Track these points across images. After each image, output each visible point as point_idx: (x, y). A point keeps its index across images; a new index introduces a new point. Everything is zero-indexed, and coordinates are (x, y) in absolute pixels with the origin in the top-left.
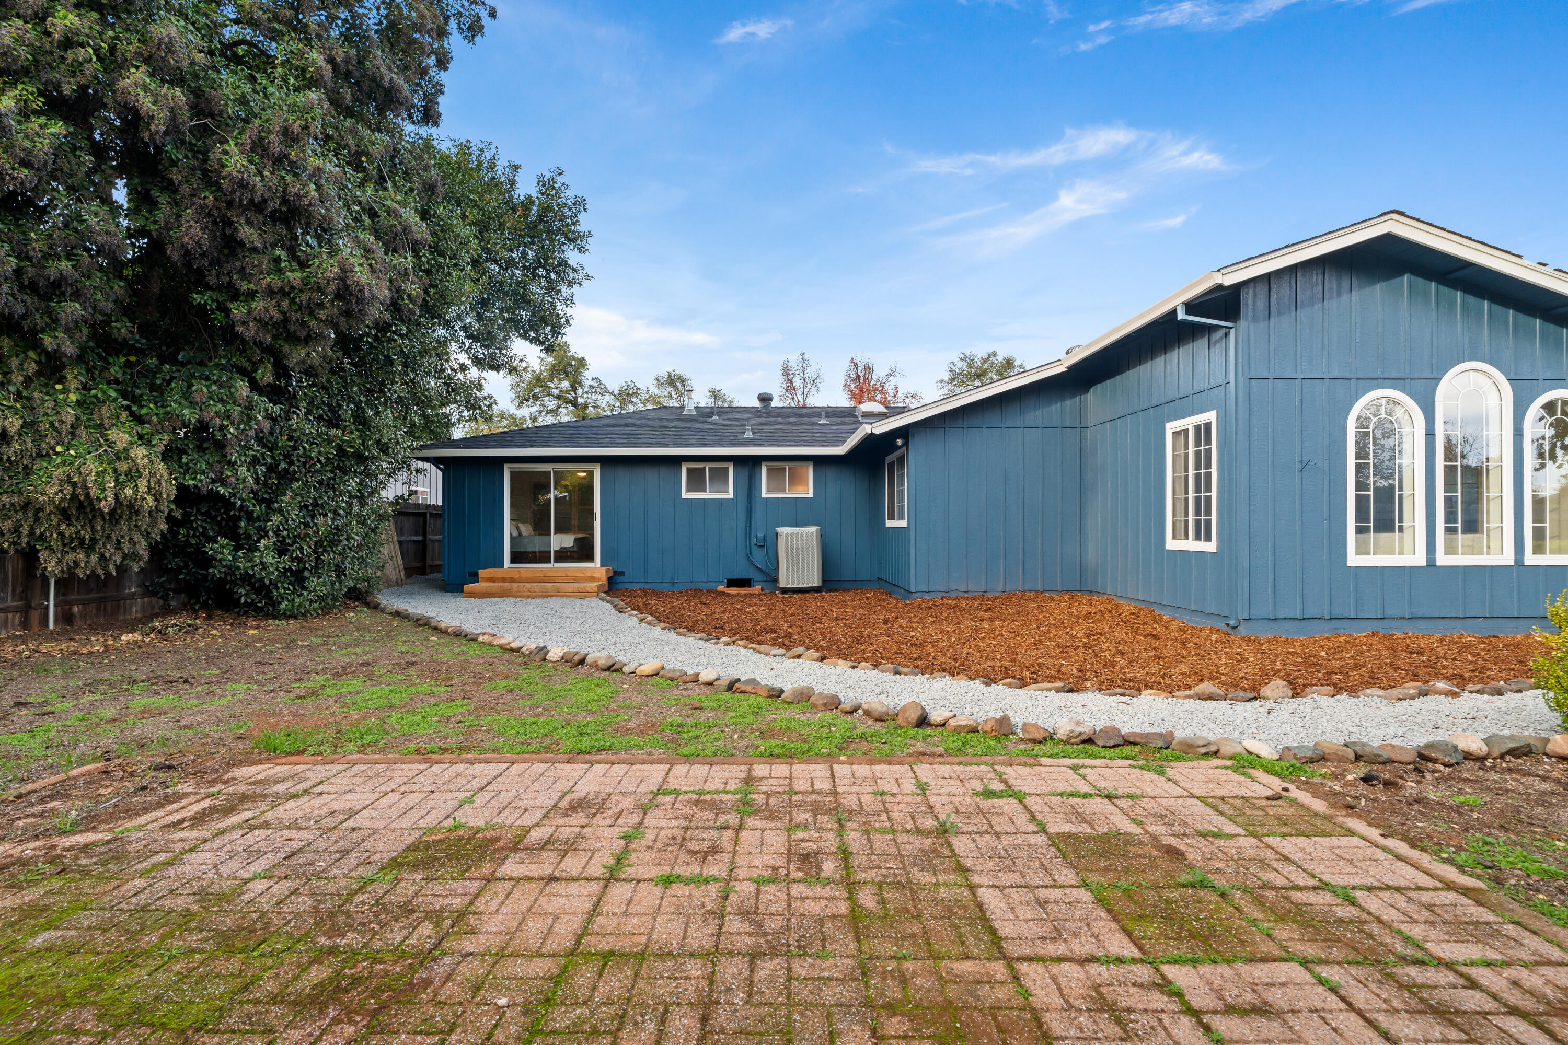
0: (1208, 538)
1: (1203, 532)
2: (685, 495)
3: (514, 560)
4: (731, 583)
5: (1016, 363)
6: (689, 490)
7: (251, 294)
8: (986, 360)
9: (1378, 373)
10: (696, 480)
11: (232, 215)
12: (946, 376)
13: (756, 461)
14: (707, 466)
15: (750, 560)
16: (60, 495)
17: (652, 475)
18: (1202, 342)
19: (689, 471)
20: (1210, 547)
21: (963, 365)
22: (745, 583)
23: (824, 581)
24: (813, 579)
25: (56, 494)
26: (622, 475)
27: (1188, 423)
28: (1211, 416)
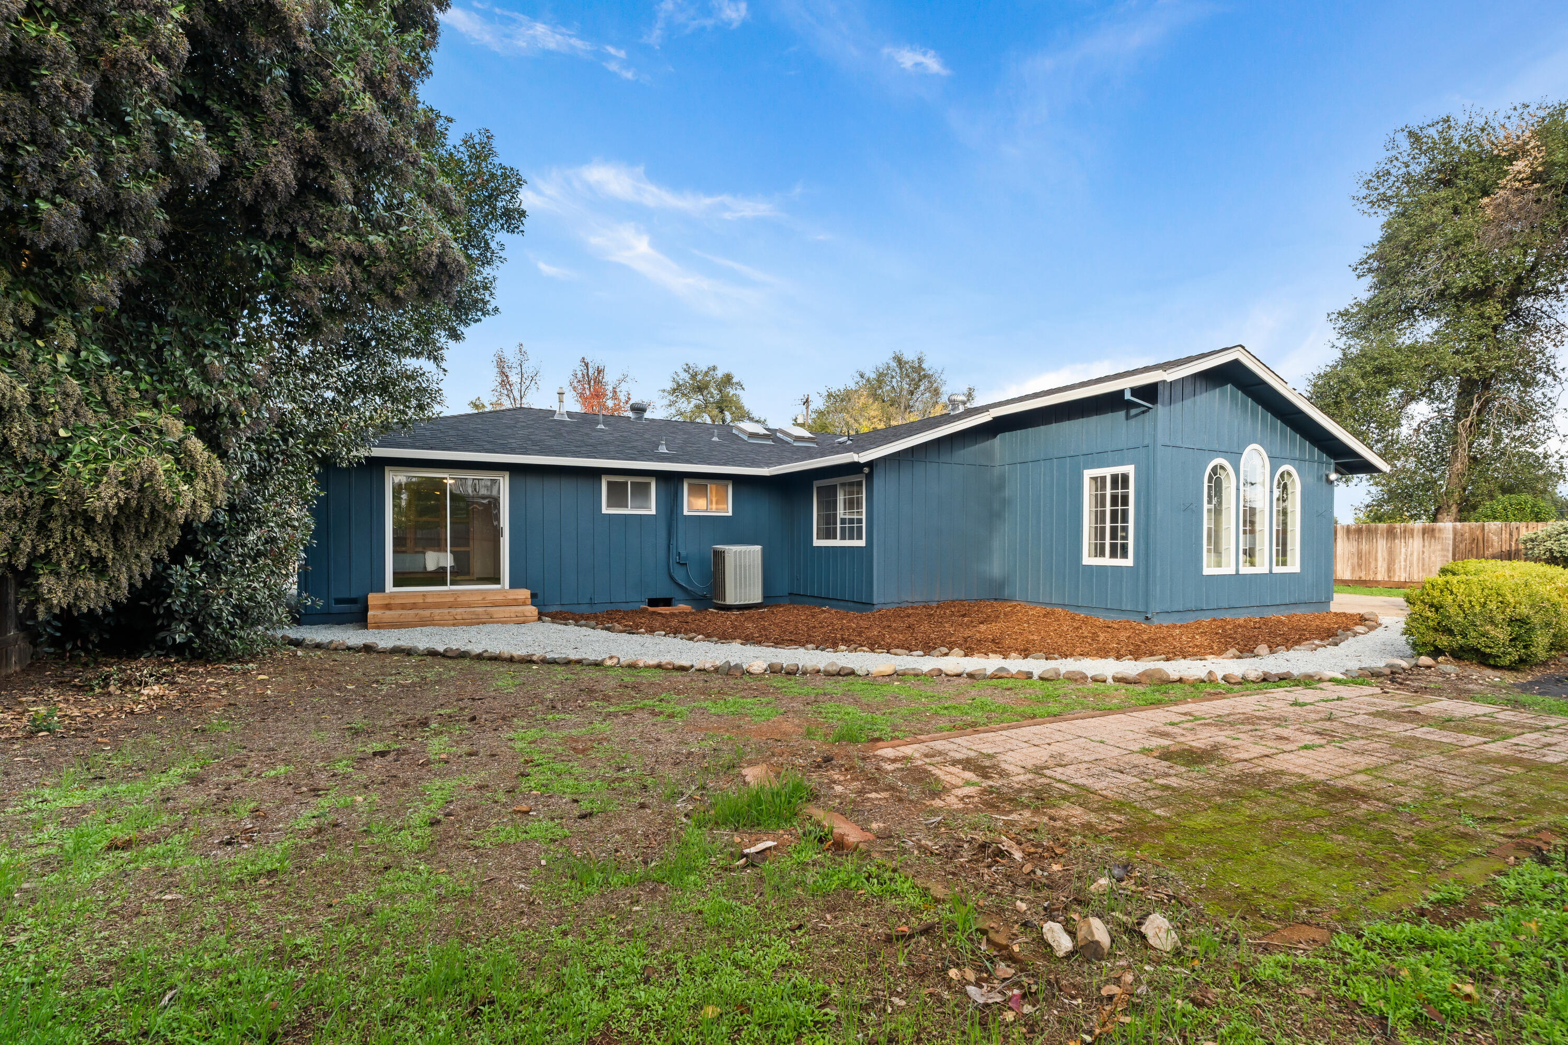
0: (1125, 555)
1: (1119, 550)
2: (605, 510)
3: (396, 584)
4: (653, 602)
5: (734, 380)
6: (610, 505)
7: (320, 256)
8: (706, 374)
9: (1216, 447)
10: (617, 495)
11: (329, 158)
12: (669, 385)
13: (680, 477)
14: (630, 480)
15: (672, 578)
16: (115, 501)
17: (568, 486)
18: (1122, 414)
19: (610, 484)
20: (1129, 562)
21: (687, 377)
22: (667, 602)
23: (765, 597)
24: (755, 595)
25: (111, 498)
26: (533, 484)
27: (1107, 472)
28: (1130, 470)
